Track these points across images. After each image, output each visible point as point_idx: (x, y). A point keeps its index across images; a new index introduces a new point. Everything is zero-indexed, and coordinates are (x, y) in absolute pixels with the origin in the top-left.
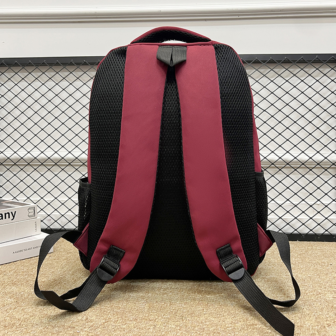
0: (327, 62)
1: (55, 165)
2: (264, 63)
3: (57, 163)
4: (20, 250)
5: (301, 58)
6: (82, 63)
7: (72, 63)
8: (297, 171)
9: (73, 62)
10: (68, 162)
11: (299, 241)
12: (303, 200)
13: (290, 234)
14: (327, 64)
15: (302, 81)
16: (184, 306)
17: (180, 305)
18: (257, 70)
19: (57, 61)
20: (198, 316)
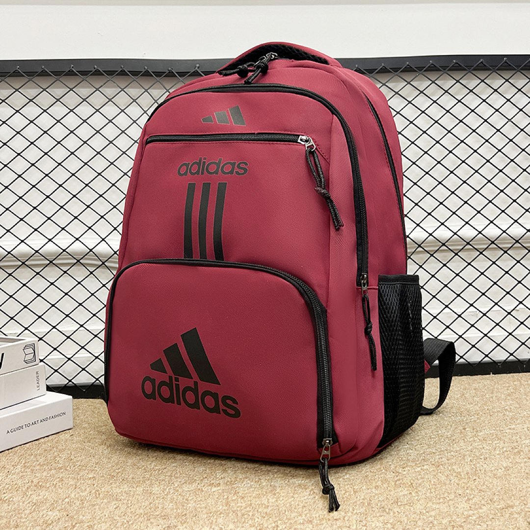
0: (521, 69)
1: (49, 264)
2: (420, 71)
3: (54, 260)
4: (18, 427)
5: (480, 62)
6: (92, 71)
7: (73, 71)
8: (484, 255)
9: (73, 69)
10: (75, 258)
11: (493, 374)
12: (496, 304)
13: (478, 363)
14: (522, 71)
15: (484, 101)
16: (377, 492)
17: (369, 491)
18: (409, 83)
19: (43, 67)
20: (409, 505)
